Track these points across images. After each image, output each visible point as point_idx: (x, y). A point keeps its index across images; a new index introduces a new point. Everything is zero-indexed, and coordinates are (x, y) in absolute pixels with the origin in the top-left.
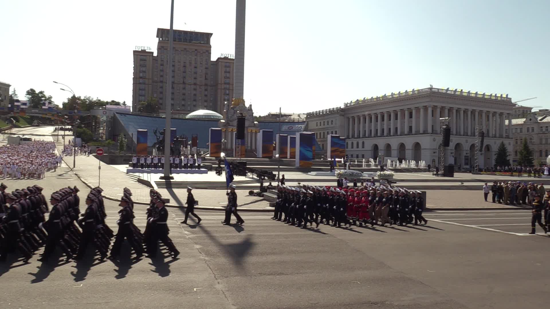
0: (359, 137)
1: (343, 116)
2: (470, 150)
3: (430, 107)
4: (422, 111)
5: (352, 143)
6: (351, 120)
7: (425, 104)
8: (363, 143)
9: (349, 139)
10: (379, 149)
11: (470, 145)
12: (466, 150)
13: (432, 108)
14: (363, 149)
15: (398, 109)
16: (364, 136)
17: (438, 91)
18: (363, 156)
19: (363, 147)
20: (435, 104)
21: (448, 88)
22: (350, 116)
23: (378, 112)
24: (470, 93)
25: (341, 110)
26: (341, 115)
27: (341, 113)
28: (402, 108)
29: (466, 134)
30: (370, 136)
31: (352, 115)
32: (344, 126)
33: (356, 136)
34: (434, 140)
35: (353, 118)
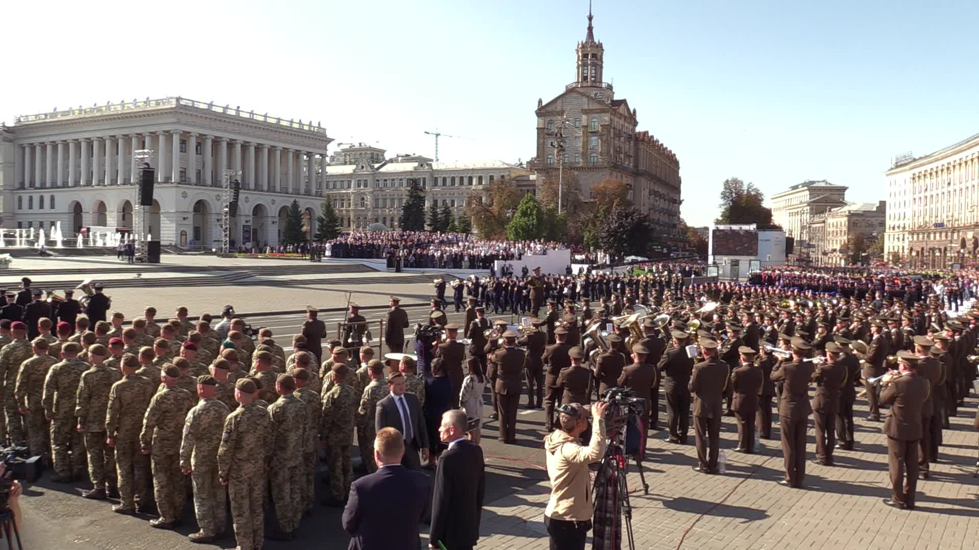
0: (43, 186)
1: (10, 141)
3: (176, 133)
4: (161, 138)
5: (31, 199)
6: (28, 150)
7: (167, 128)
8: (52, 199)
9: (24, 189)
10: (84, 210)
12: (246, 216)
13: (181, 135)
14: (53, 211)
15: (118, 133)
16: (54, 186)
17: (193, 104)
19: (52, 206)
20: (187, 129)
21: (212, 102)
22: (26, 142)
23: (81, 136)
24: (253, 114)
25: (6, 129)
26: (6, 140)
27: (6, 134)
28: (126, 132)
30: (65, 185)
31: (31, 141)
32: (14, 163)
33: (38, 184)
34: (185, 195)
35: (33, 148)
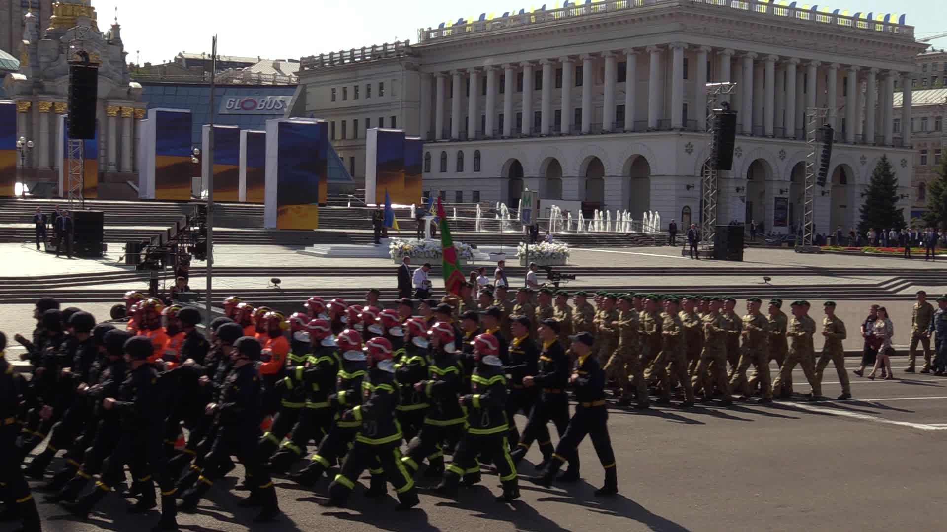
0: (464, 137)
1: (416, 69)
2: (792, 179)
3: (678, 48)
4: (654, 58)
5: (444, 156)
6: (440, 82)
7: (663, 40)
8: (477, 156)
9: (435, 142)
10: (526, 174)
11: (793, 164)
12: (781, 182)
13: (685, 51)
14: (477, 175)
15: (583, 52)
16: (481, 135)
18: (476, 197)
19: (477, 167)
20: (695, 40)
22: (438, 69)
23: (523, 59)
24: (795, 10)
25: (410, 51)
26: (409, 67)
27: (411, 59)
28: (594, 49)
29: (780, 133)
30: (498, 133)
31: (445, 68)
32: (420, 102)
33: (455, 133)
34: (689, 149)
35: (448, 77)
